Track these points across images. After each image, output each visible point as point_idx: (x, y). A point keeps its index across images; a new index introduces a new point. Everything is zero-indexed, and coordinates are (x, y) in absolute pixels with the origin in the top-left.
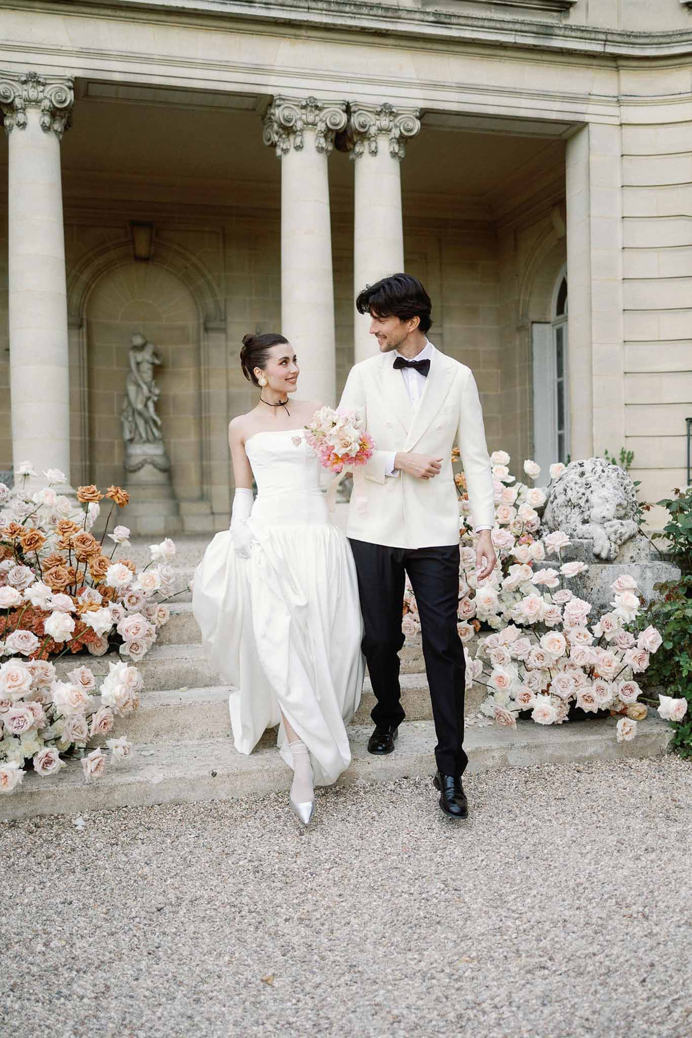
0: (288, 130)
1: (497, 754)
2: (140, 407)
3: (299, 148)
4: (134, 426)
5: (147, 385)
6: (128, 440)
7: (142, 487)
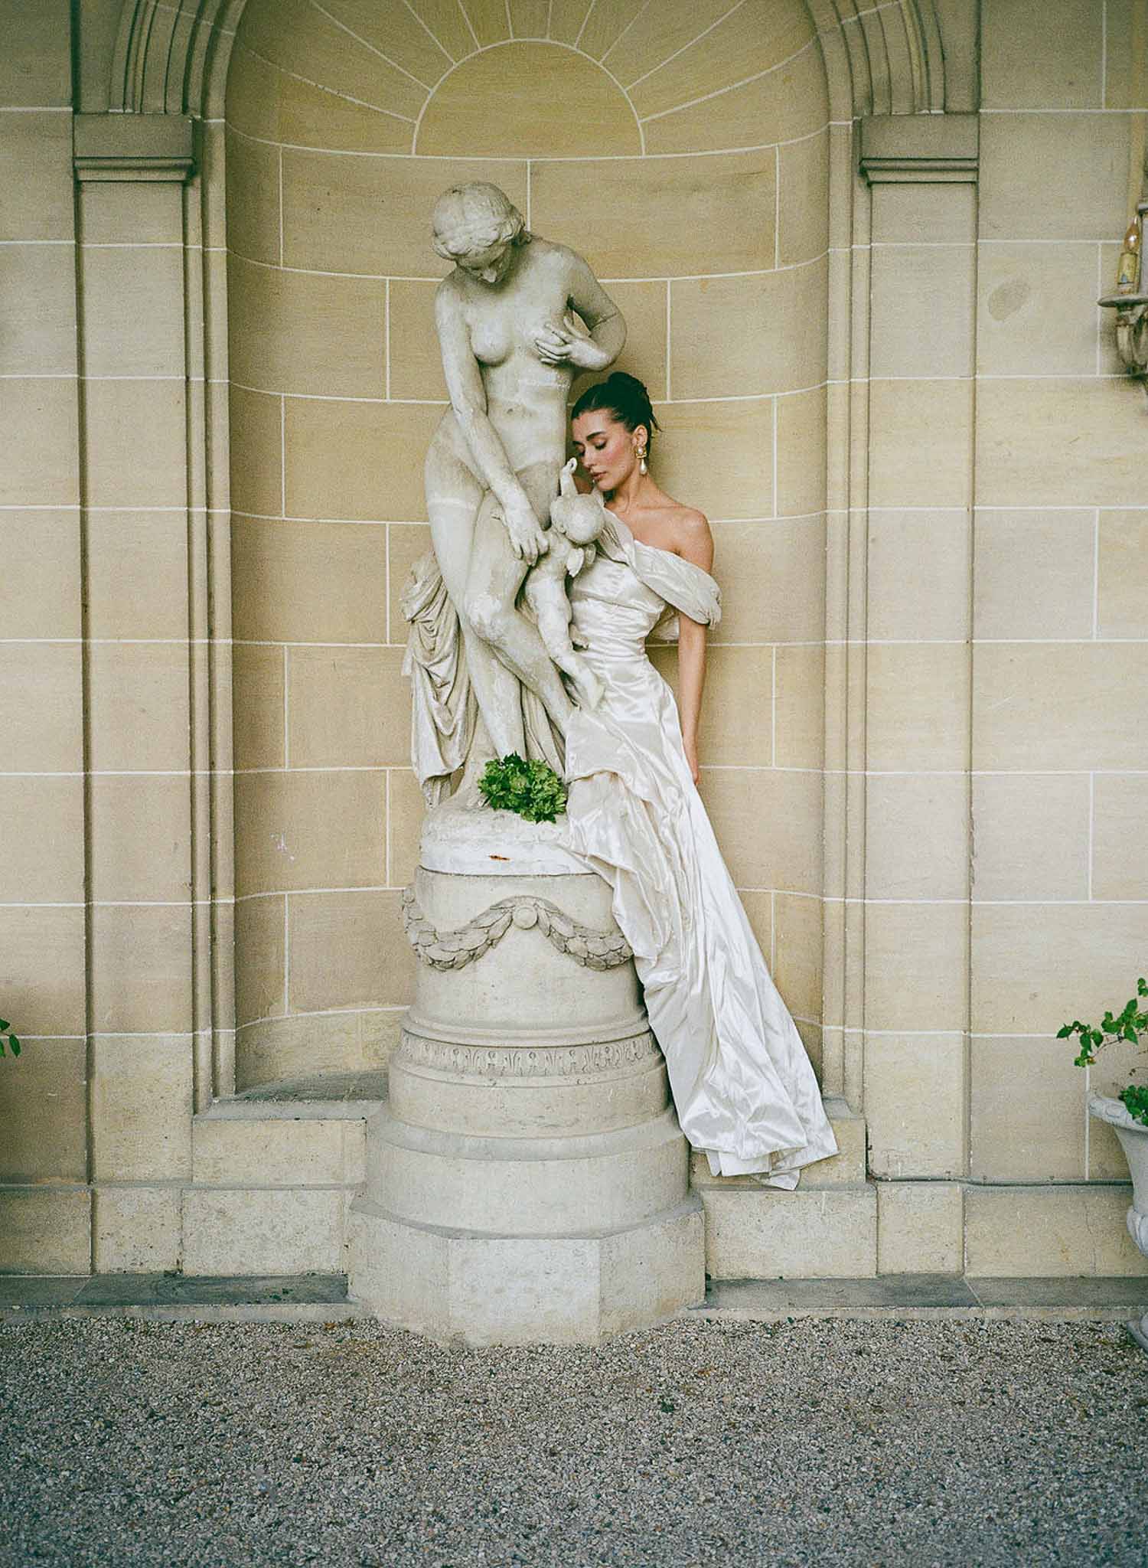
4: (462, 707)
5: (525, 487)
6: (435, 778)
7: (483, 1060)
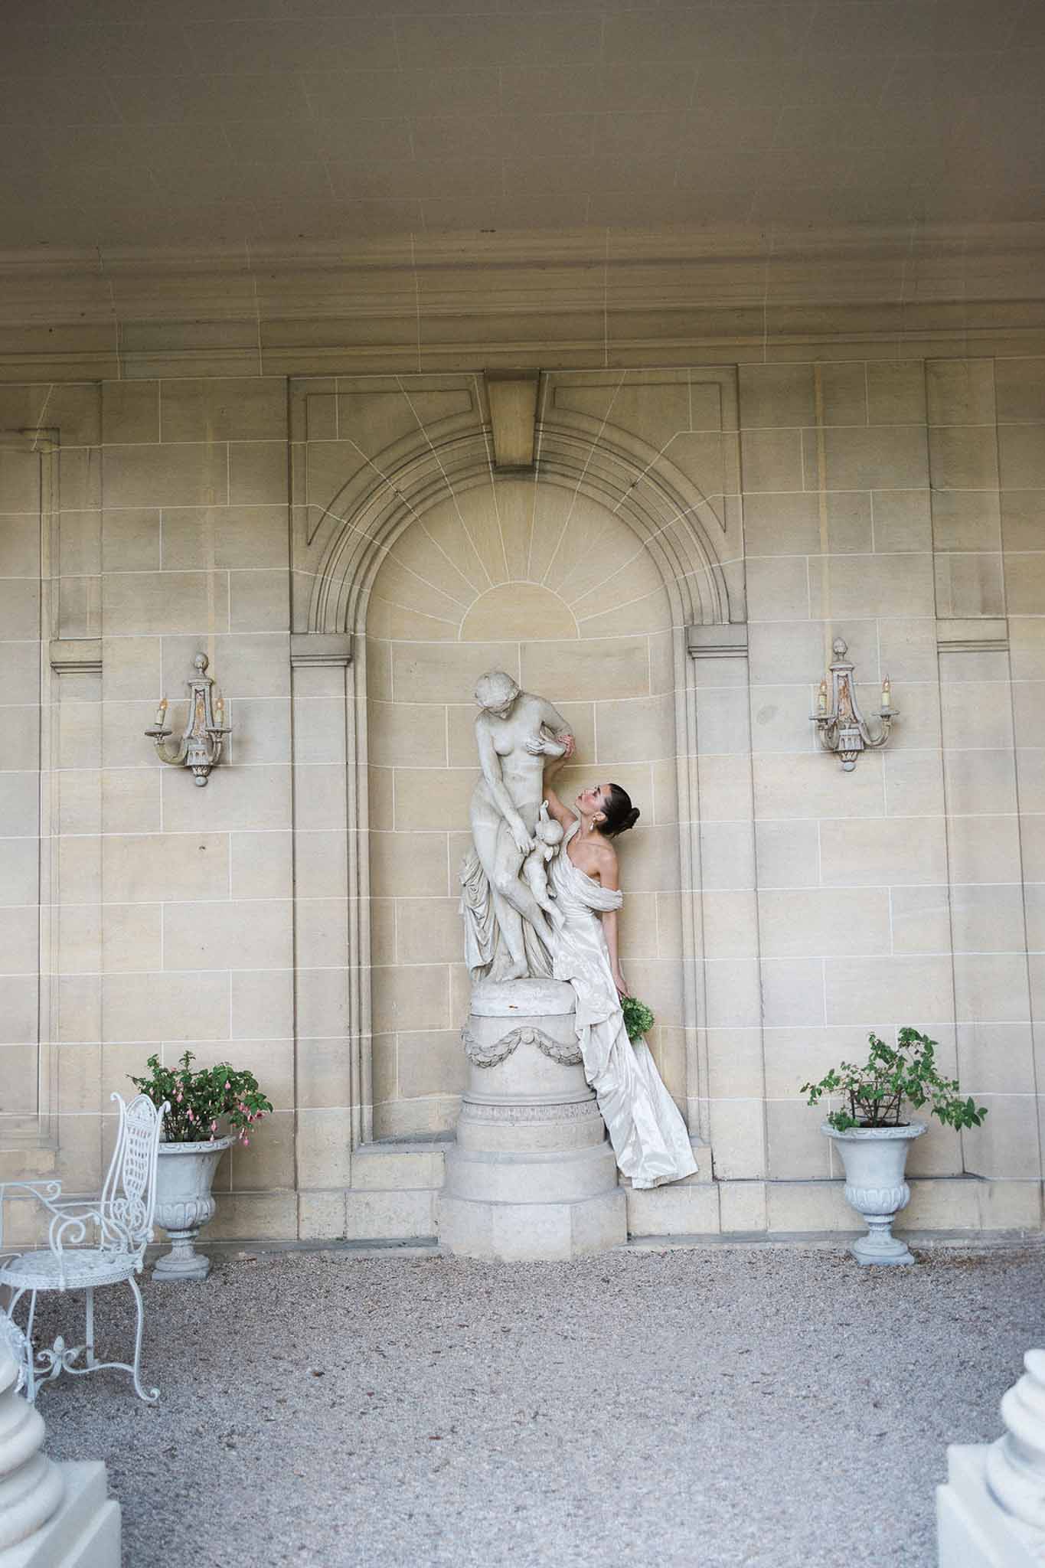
4: (491, 929)
5: (522, 817)
6: (477, 968)
7: (507, 1113)
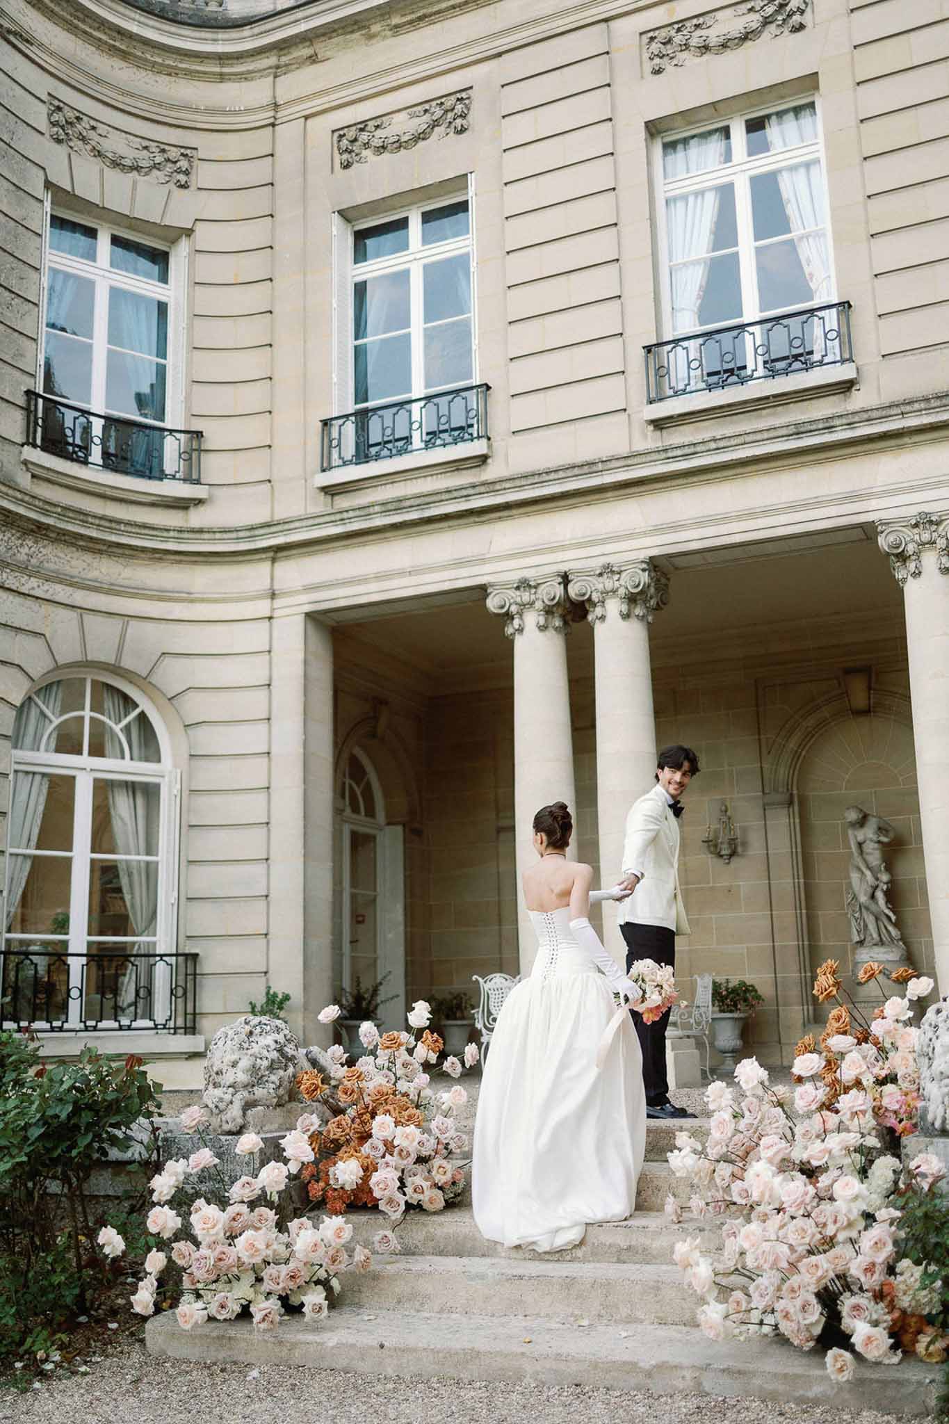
0: (903, 557)
1: (688, 1374)
2: (863, 899)
3: (917, 574)
5: (871, 871)
